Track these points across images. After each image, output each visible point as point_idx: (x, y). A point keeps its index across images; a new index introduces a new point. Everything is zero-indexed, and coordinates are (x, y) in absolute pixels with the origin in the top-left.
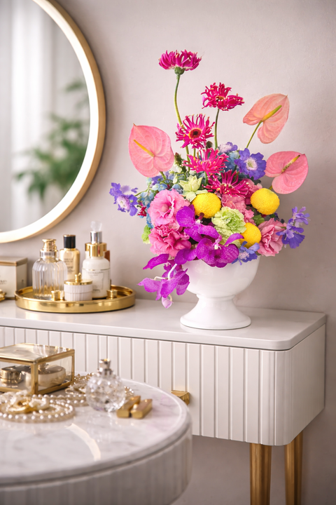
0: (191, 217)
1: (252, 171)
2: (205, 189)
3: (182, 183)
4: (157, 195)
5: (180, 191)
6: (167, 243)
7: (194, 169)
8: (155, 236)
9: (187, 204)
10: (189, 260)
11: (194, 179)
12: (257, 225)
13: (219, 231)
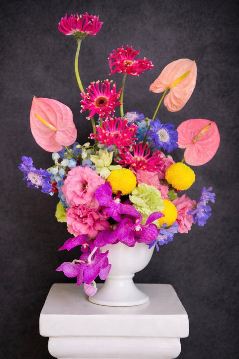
0: (109, 195)
1: (165, 143)
2: (117, 164)
3: (93, 158)
4: (70, 173)
5: (93, 167)
6: (86, 224)
7: (104, 143)
8: (74, 216)
9: (103, 182)
10: (109, 243)
11: (106, 153)
12: (172, 201)
13: (139, 210)
